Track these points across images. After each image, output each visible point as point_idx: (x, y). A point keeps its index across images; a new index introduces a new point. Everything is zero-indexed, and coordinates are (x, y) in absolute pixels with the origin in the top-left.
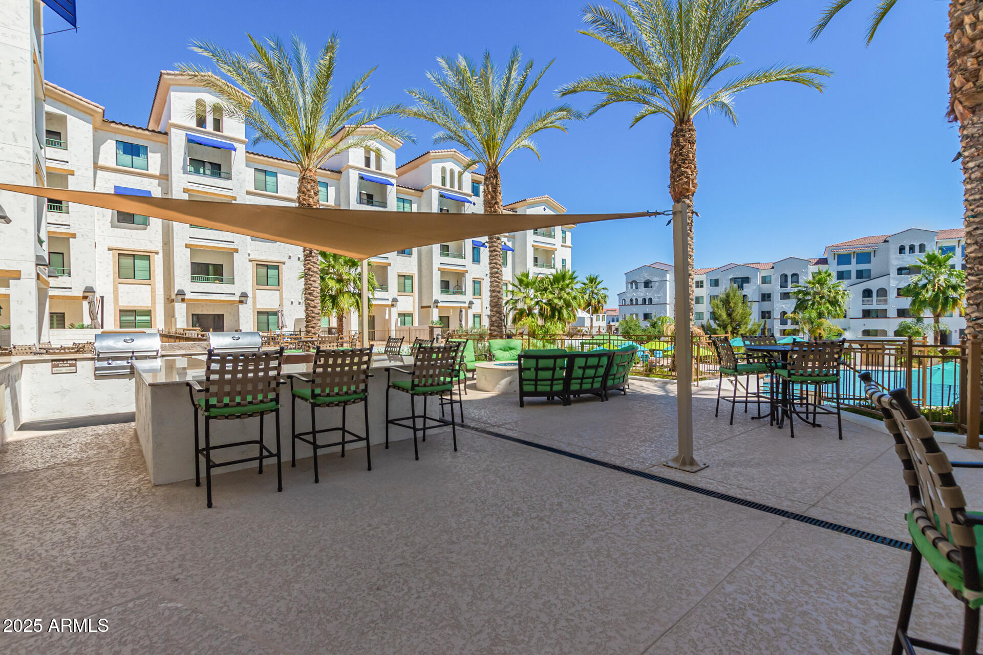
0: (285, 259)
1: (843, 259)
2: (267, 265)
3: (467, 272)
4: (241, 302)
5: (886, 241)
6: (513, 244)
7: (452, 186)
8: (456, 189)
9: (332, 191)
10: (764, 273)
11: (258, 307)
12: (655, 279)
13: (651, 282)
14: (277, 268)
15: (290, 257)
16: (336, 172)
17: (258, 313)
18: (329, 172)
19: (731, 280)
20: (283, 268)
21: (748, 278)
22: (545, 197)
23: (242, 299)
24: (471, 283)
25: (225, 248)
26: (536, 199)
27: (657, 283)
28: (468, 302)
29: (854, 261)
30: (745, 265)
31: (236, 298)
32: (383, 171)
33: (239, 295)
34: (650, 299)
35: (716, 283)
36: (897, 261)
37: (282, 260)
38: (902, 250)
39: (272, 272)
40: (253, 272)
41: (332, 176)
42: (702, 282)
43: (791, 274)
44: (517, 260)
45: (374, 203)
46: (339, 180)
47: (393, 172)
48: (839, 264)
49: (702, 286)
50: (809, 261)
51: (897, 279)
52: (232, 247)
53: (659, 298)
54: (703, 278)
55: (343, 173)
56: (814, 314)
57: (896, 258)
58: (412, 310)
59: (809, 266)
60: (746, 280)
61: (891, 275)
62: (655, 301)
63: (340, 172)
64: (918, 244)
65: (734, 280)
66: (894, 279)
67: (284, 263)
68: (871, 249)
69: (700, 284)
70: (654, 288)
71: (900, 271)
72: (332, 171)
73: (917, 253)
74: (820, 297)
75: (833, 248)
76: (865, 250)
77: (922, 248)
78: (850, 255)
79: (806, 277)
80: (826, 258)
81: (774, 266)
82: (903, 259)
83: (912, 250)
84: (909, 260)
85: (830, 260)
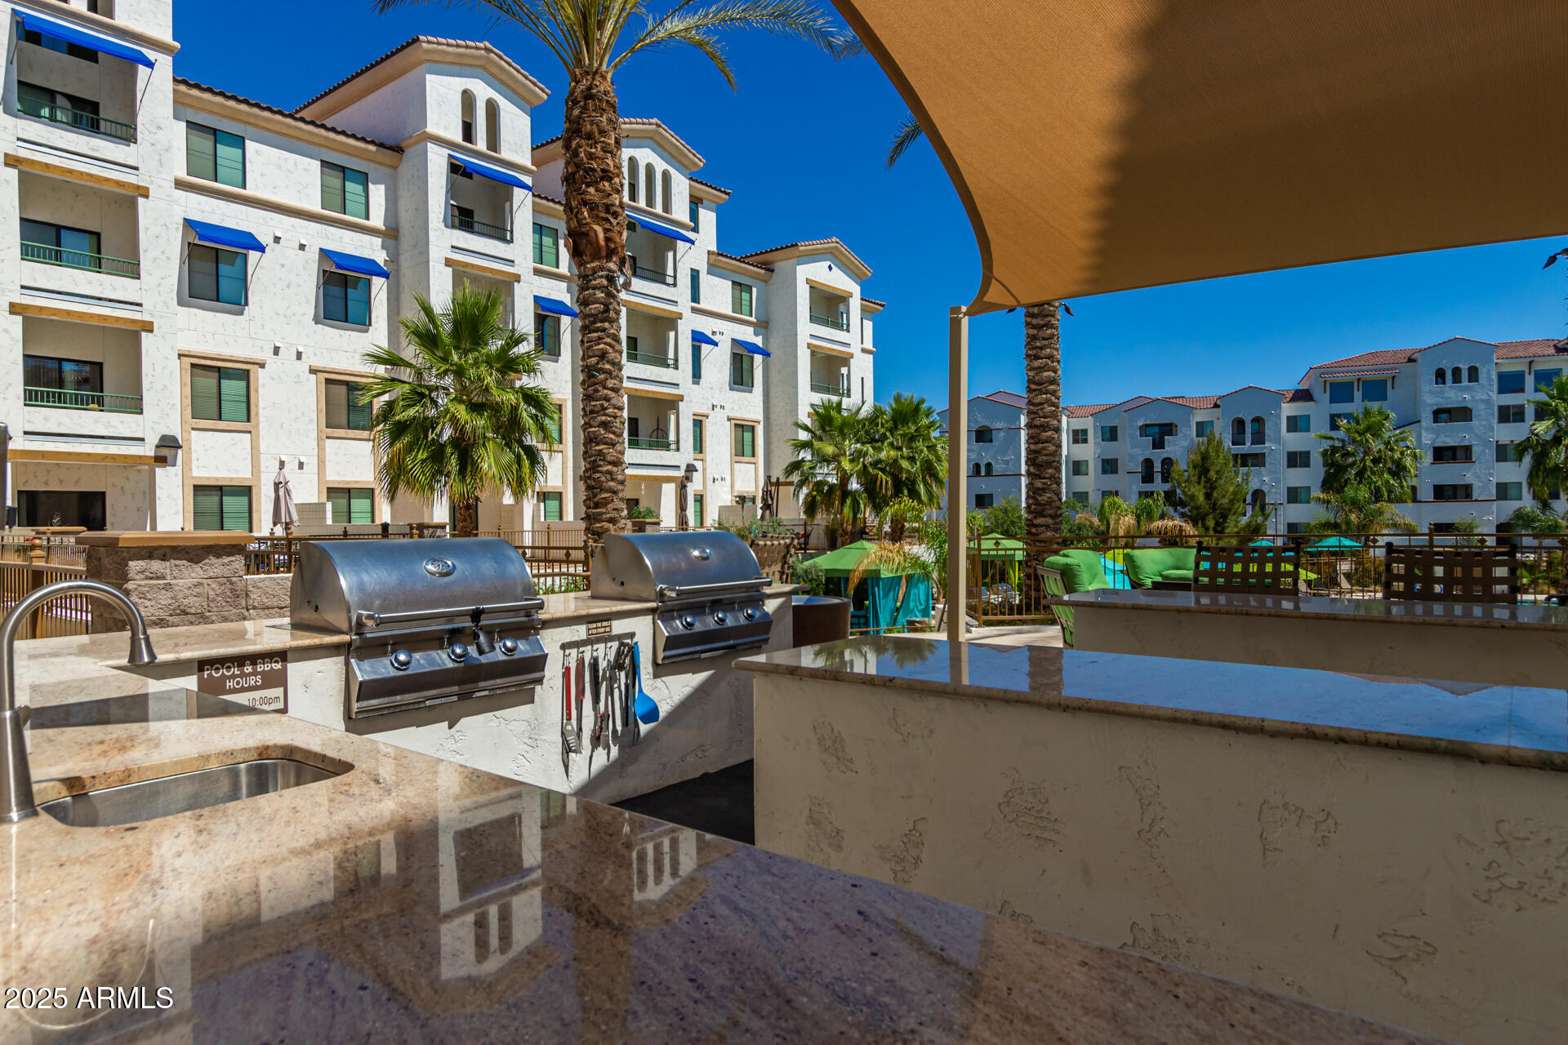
0: (266, 355)
1: (1340, 392)
2: (219, 369)
3: (681, 398)
4: (161, 460)
5: (1411, 360)
6: (766, 340)
7: (650, 201)
8: (659, 209)
9: (378, 193)
10: (1200, 416)
11: (196, 473)
12: (999, 425)
13: (990, 430)
14: (245, 376)
15: (276, 351)
16: (391, 148)
17: (197, 488)
18: (372, 148)
19: (1141, 427)
20: (261, 377)
21: (1171, 425)
22: (833, 242)
23: (165, 452)
24: (690, 424)
25: (118, 319)
26: (817, 245)
27: (1002, 434)
28: (683, 467)
29: (1358, 395)
30: (1166, 400)
31: (148, 450)
32: (505, 154)
33: (156, 441)
34: (989, 465)
35: (1111, 434)
36: (1432, 396)
37: (258, 356)
38: (1440, 375)
39: (231, 387)
40: (182, 385)
41: (380, 158)
42: (1085, 432)
43: (1250, 418)
44: (774, 376)
45: (476, 227)
46: (395, 168)
47: (525, 160)
48: (1333, 400)
49: (1085, 441)
50: (1279, 394)
51: (1431, 430)
52: (137, 316)
53: (1007, 462)
54: (1088, 423)
55: (409, 152)
56: (1364, 493)
57: (1431, 392)
58: (560, 484)
59: (1283, 405)
60: (1168, 429)
61: (1424, 424)
62: (997, 468)
63: (398, 150)
64: (1467, 367)
65: (1145, 430)
66: (1427, 429)
67: (262, 366)
68: (1388, 374)
69: (1079, 437)
70: (996, 443)
71: (1439, 414)
72: (381, 145)
73: (1465, 383)
74: (1372, 461)
75: (1322, 371)
76: (1378, 376)
77: (1473, 374)
78: (1352, 383)
79: (1278, 425)
80: (1307, 391)
81: (1218, 402)
82: (1442, 392)
83: (1457, 378)
84: (1452, 395)
85: (1317, 392)
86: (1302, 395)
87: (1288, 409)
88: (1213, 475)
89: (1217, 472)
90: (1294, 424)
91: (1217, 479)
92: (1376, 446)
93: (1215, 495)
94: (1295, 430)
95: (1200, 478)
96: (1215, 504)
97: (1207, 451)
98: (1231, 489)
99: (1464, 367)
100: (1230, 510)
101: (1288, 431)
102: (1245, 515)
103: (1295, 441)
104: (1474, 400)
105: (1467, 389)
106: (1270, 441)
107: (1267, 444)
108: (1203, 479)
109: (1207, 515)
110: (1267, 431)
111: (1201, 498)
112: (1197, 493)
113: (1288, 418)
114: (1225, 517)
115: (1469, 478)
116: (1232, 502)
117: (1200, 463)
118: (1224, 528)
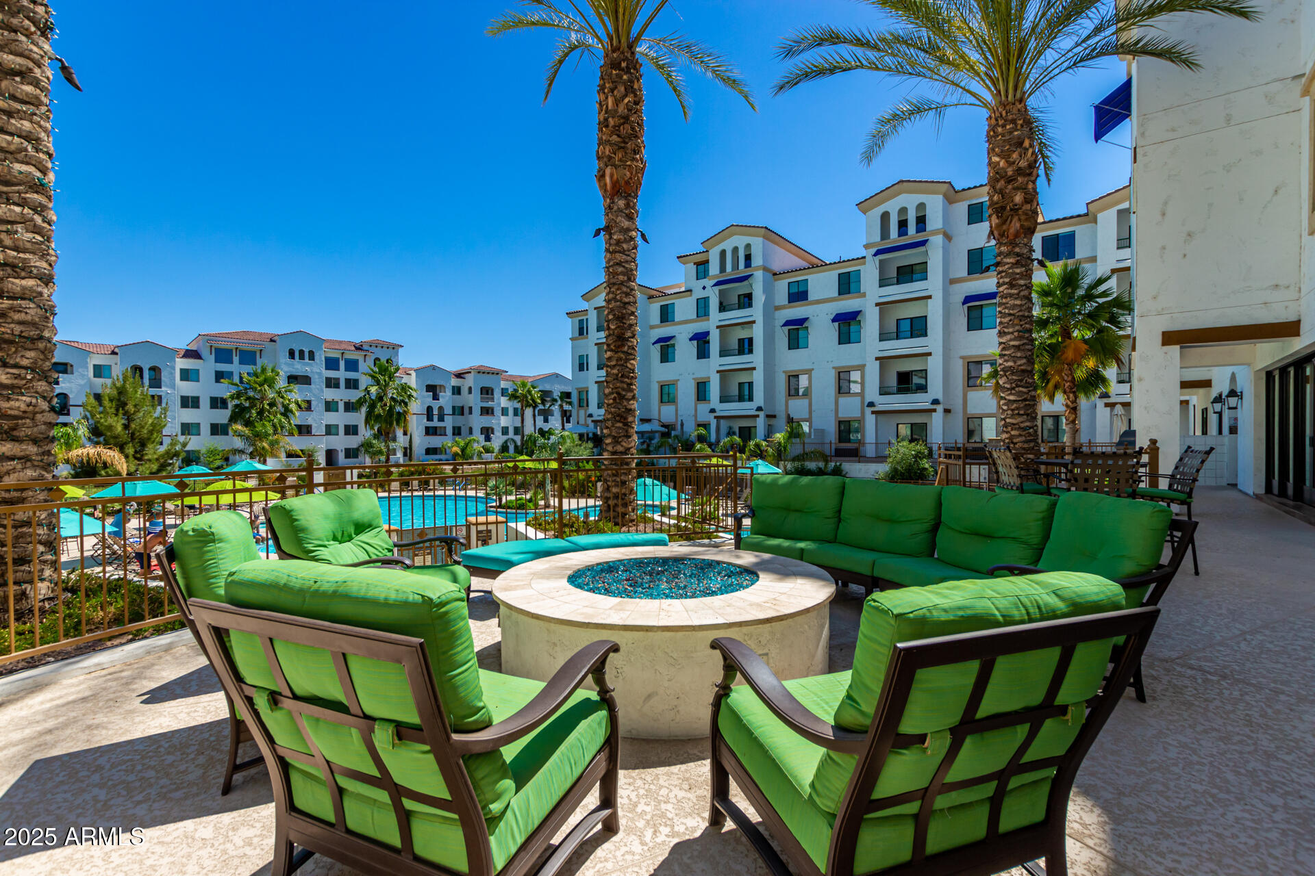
1: (223, 355)
5: (272, 340)
10: (97, 360)
29: (236, 359)
36: (287, 367)
38: (292, 354)
43: (148, 366)
48: (217, 361)
50: (175, 351)
57: (286, 364)
59: (177, 359)
60: (64, 368)
64: (308, 350)
68: (257, 348)
71: (290, 379)
73: (307, 360)
74: (268, 404)
75: (209, 338)
76: (250, 348)
77: (312, 356)
78: (231, 351)
79: (172, 375)
80: (196, 351)
81: (116, 350)
82: (293, 365)
83: (302, 356)
84: (299, 367)
85: (205, 353)
86: (191, 354)
87: (181, 363)
88: (130, 408)
89: (135, 406)
90: (186, 375)
91: (135, 412)
92: (271, 395)
93: (133, 426)
94: (187, 380)
95: (117, 410)
96: (133, 434)
97: (124, 386)
98: (150, 421)
99: (306, 351)
100: (149, 439)
101: (181, 380)
102: (161, 444)
103: (188, 389)
104: (312, 372)
105: (307, 365)
106: (167, 386)
107: (163, 389)
108: (121, 411)
109: (126, 443)
110: (163, 378)
111: (119, 428)
112: (114, 424)
113: (181, 370)
114: (143, 444)
115: (310, 421)
116: (151, 432)
117: (117, 397)
118: (142, 455)
